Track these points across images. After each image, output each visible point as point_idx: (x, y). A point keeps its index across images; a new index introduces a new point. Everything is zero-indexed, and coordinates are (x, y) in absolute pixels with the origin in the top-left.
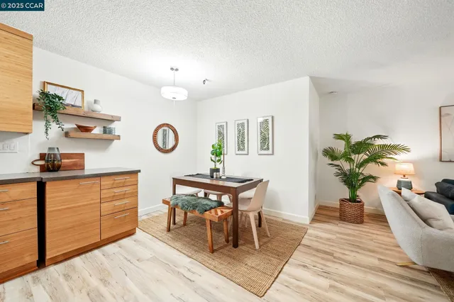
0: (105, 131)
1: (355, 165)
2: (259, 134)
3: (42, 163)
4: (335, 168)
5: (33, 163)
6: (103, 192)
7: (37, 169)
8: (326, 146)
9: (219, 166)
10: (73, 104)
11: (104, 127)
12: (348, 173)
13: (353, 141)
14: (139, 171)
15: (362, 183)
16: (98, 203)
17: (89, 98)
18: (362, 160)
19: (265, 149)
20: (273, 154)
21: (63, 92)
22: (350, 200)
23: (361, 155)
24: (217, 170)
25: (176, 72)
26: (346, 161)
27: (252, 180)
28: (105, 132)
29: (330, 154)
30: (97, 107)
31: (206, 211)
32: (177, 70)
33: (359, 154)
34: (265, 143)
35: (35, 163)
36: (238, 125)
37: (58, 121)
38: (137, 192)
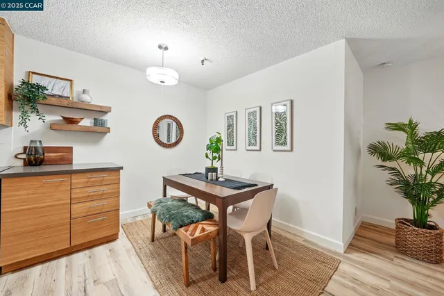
0: (96, 122)
1: (425, 169)
2: (274, 124)
3: (24, 156)
4: (387, 172)
5: (16, 157)
6: (73, 191)
7: (20, 163)
8: (374, 141)
9: (217, 164)
10: (60, 94)
11: (95, 119)
12: (411, 181)
13: (422, 131)
14: (122, 168)
15: (438, 199)
16: (67, 204)
17: (78, 88)
18: (437, 162)
19: (281, 144)
20: (292, 150)
21: (50, 82)
22: (415, 222)
23: (436, 155)
24: (214, 170)
25: (165, 51)
26: (409, 162)
27: (256, 185)
28: (95, 124)
29: (381, 151)
30: (86, 98)
31: (181, 226)
32: (166, 48)
33: (433, 151)
34: (281, 135)
35: (18, 156)
36: (249, 114)
37: (38, 112)
38: (119, 192)
